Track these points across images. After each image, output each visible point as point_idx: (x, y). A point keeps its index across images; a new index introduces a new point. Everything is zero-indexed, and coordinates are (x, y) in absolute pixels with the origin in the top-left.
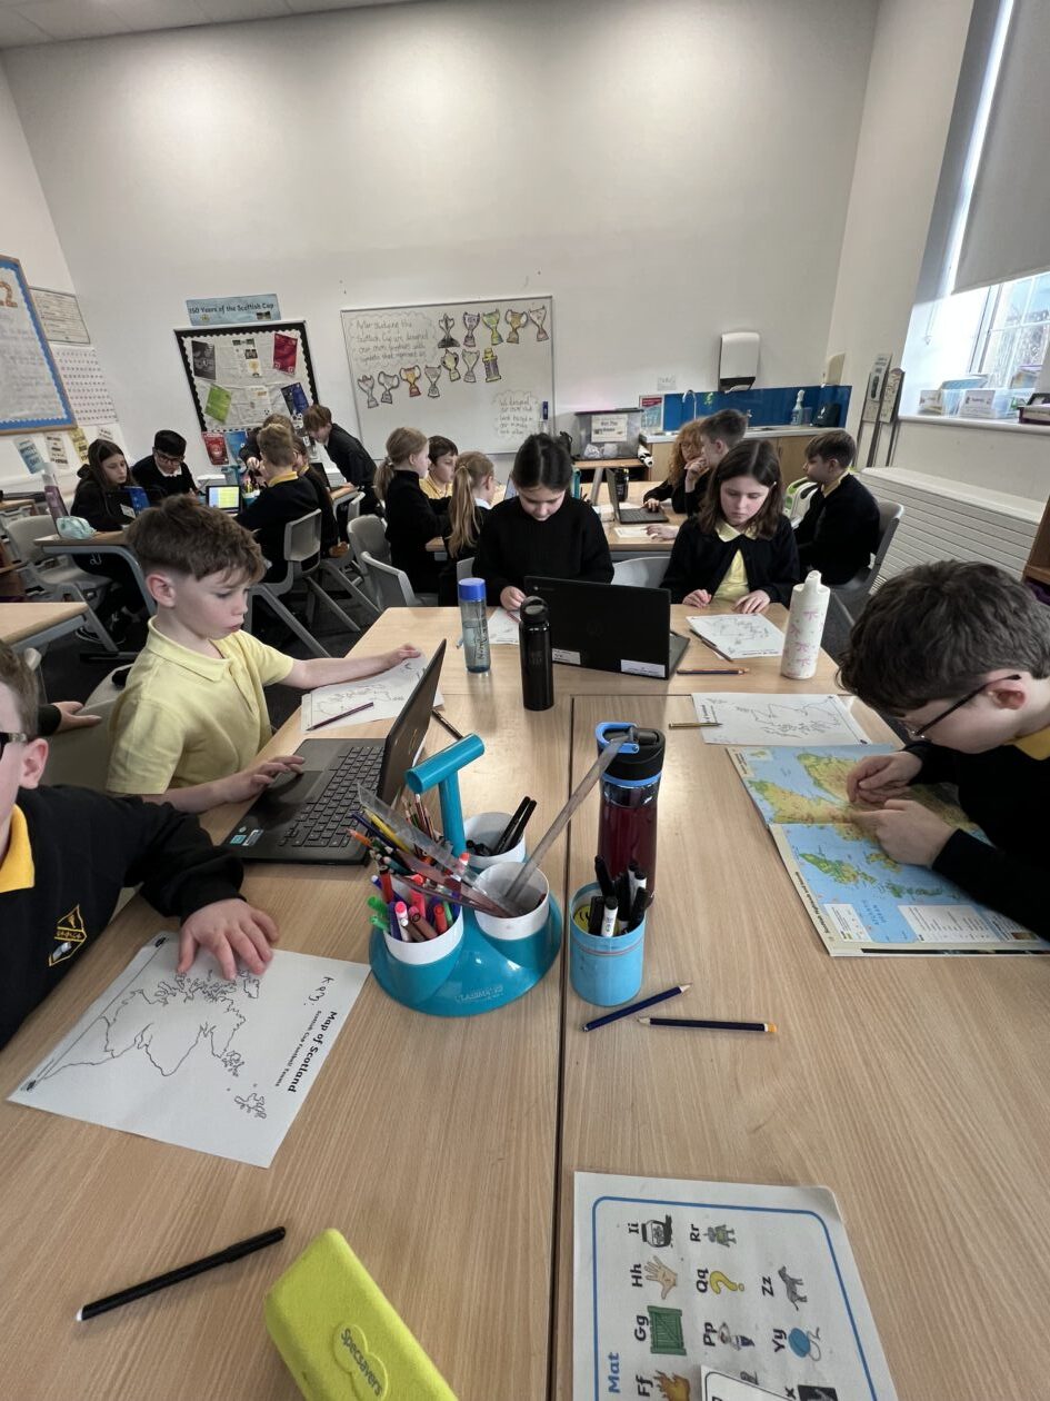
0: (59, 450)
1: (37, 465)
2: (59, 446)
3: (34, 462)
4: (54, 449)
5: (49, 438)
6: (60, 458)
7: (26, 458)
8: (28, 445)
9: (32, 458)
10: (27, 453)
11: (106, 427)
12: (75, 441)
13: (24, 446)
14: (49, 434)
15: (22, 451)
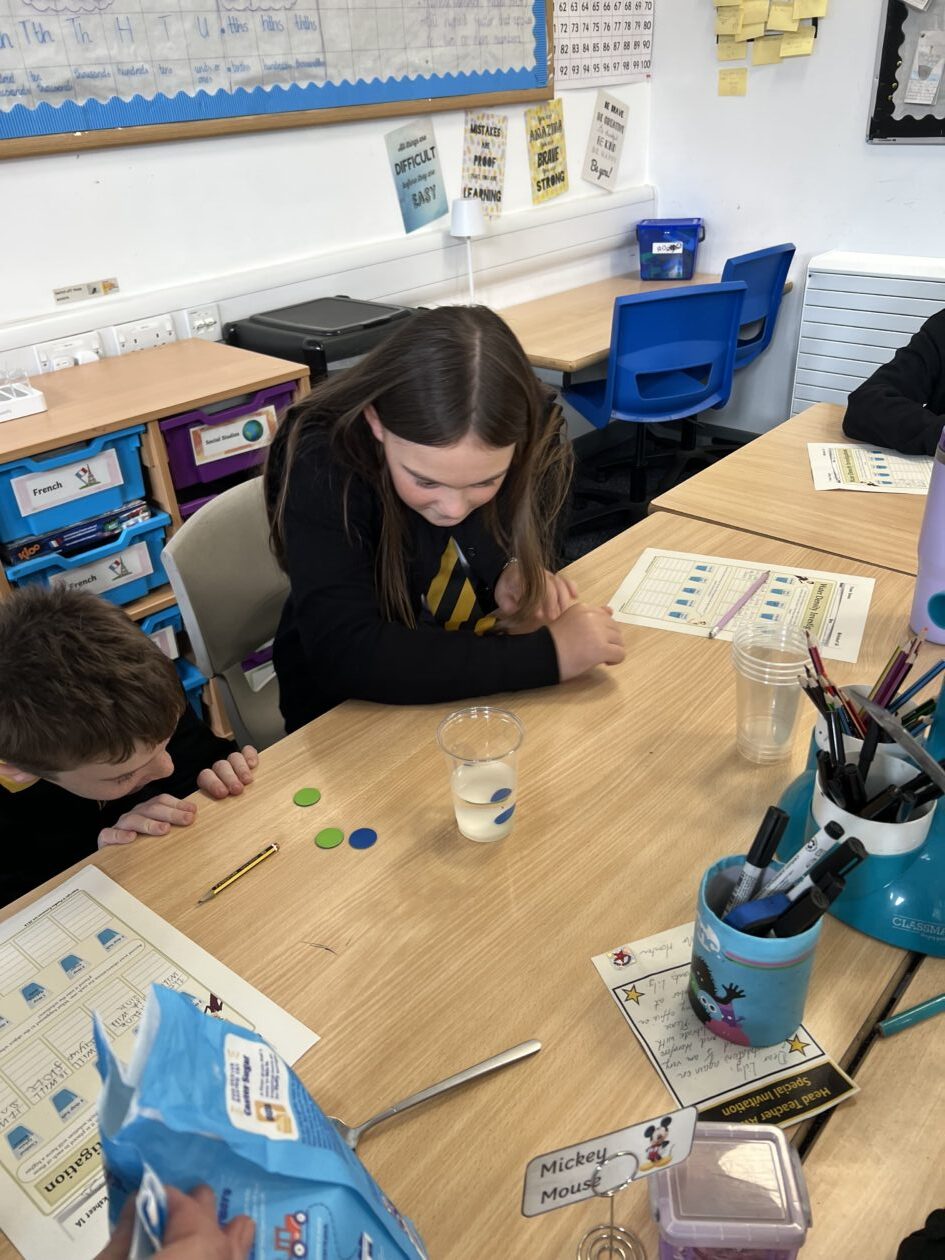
0: (489, 162)
1: (427, 208)
2: (492, 152)
3: (419, 200)
4: (477, 159)
5: (475, 130)
6: (486, 185)
7: (404, 187)
8: (421, 147)
9: (421, 187)
10: (411, 173)
11: (618, 96)
12: (534, 136)
13: (411, 152)
14: (476, 117)
15: (400, 168)
